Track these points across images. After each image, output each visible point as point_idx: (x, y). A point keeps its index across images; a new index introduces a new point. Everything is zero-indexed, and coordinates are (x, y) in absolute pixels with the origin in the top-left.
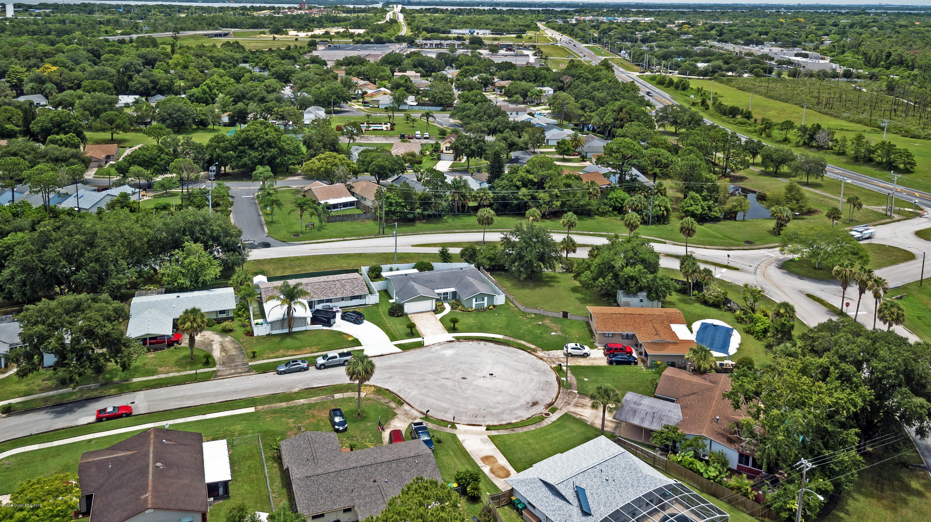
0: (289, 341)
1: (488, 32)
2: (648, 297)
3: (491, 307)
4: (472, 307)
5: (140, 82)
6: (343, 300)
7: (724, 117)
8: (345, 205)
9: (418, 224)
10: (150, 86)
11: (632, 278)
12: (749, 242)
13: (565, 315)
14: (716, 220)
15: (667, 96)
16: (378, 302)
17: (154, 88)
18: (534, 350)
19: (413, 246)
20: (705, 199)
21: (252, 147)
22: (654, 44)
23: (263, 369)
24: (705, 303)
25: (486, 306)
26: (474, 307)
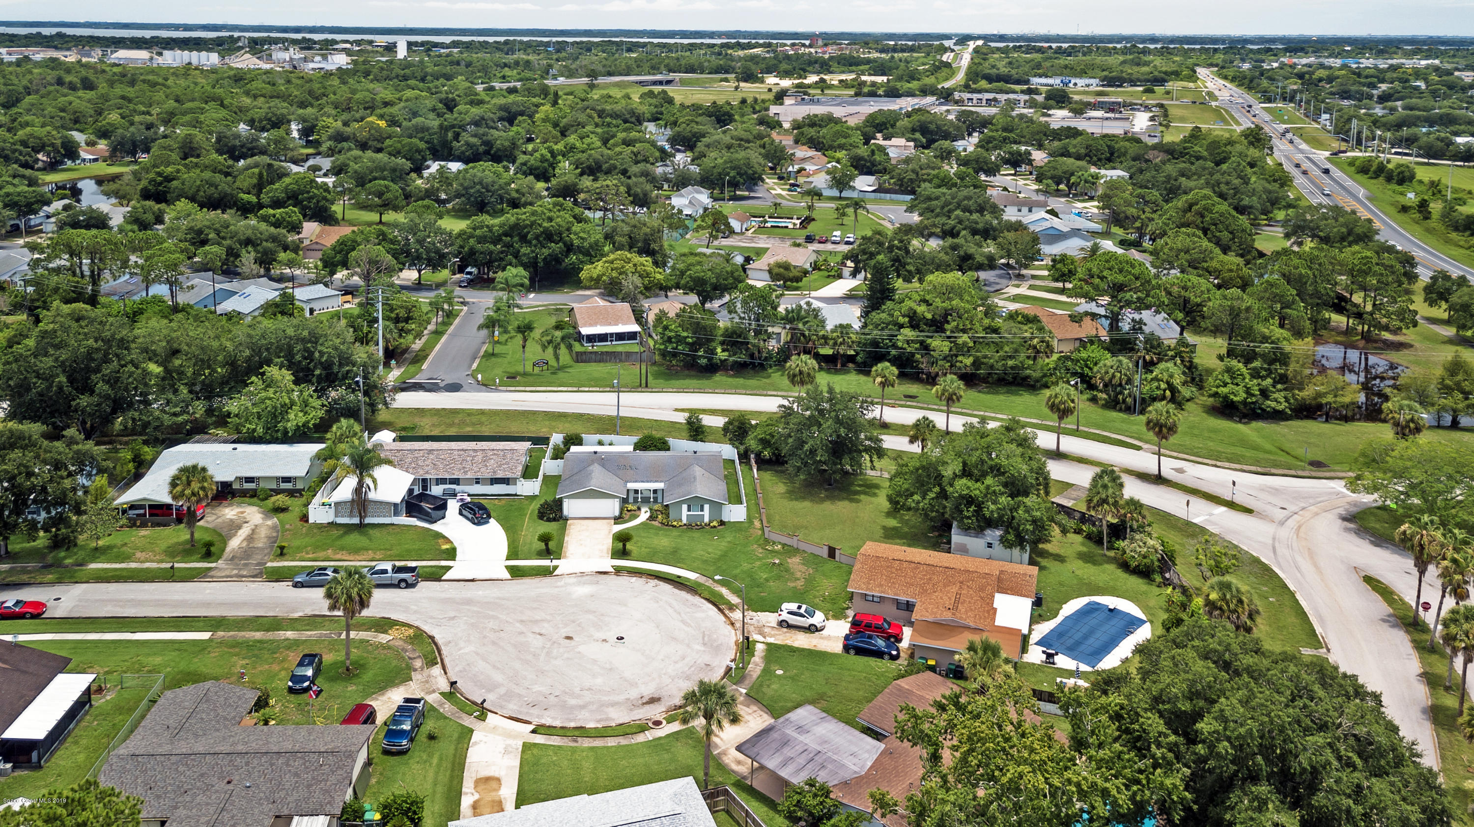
0: (354, 538)
1: (1094, 82)
2: (1003, 541)
3: (715, 523)
4: (681, 520)
5: (467, 144)
6: (478, 483)
7: (1454, 235)
8: (620, 336)
9: (718, 377)
10: (482, 149)
11: (970, 500)
12: (1317, 464)
13: (832, 552)
14: (1277, 416)
15: (1361, 193)
16: (537, 493)
17: (487, 153)
18: (732, 608)
19: (676, 410)
20: (1255, 374)
21: (523, 239)
22: (1399, 103)
23: (277, 576)
24: (1125, 566)
25: (706, 520)
26: (684, 520)
